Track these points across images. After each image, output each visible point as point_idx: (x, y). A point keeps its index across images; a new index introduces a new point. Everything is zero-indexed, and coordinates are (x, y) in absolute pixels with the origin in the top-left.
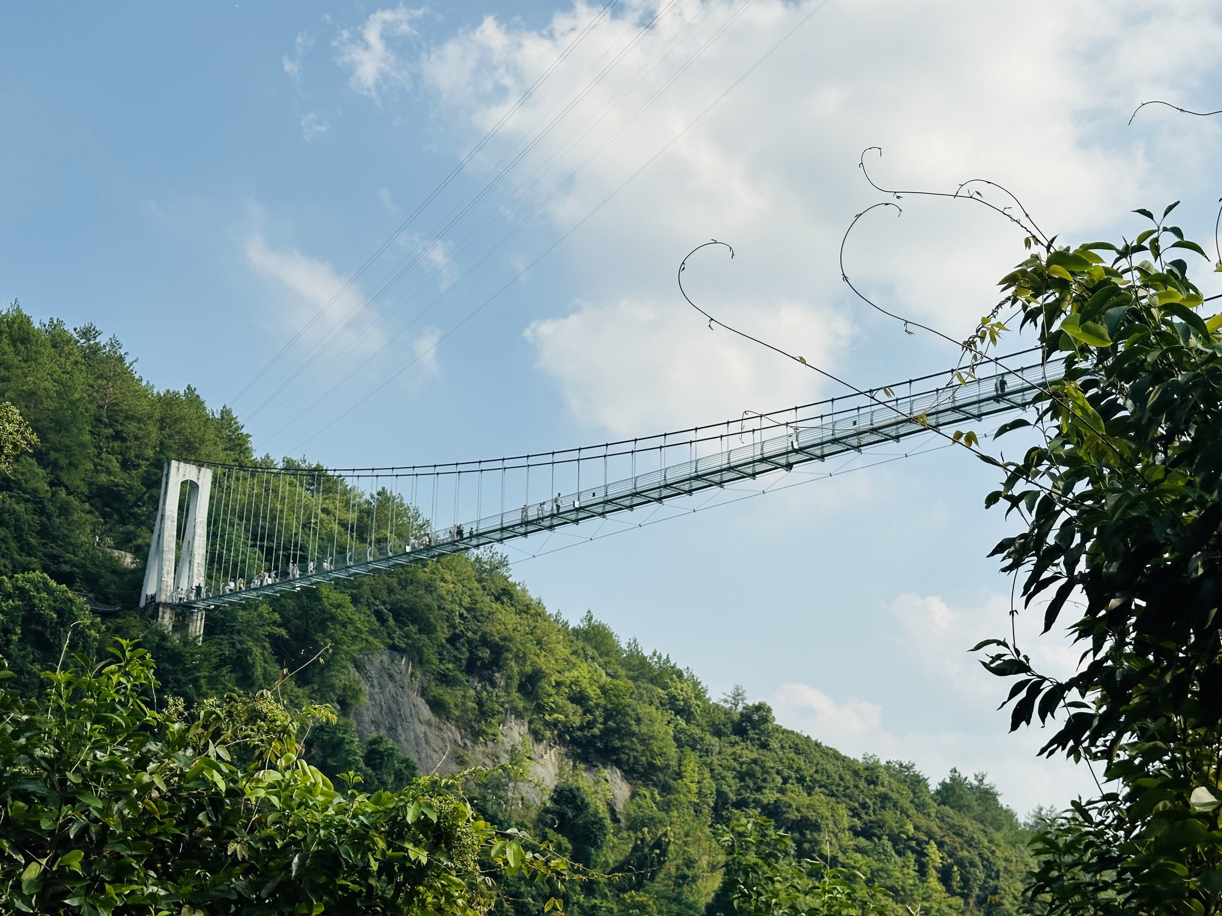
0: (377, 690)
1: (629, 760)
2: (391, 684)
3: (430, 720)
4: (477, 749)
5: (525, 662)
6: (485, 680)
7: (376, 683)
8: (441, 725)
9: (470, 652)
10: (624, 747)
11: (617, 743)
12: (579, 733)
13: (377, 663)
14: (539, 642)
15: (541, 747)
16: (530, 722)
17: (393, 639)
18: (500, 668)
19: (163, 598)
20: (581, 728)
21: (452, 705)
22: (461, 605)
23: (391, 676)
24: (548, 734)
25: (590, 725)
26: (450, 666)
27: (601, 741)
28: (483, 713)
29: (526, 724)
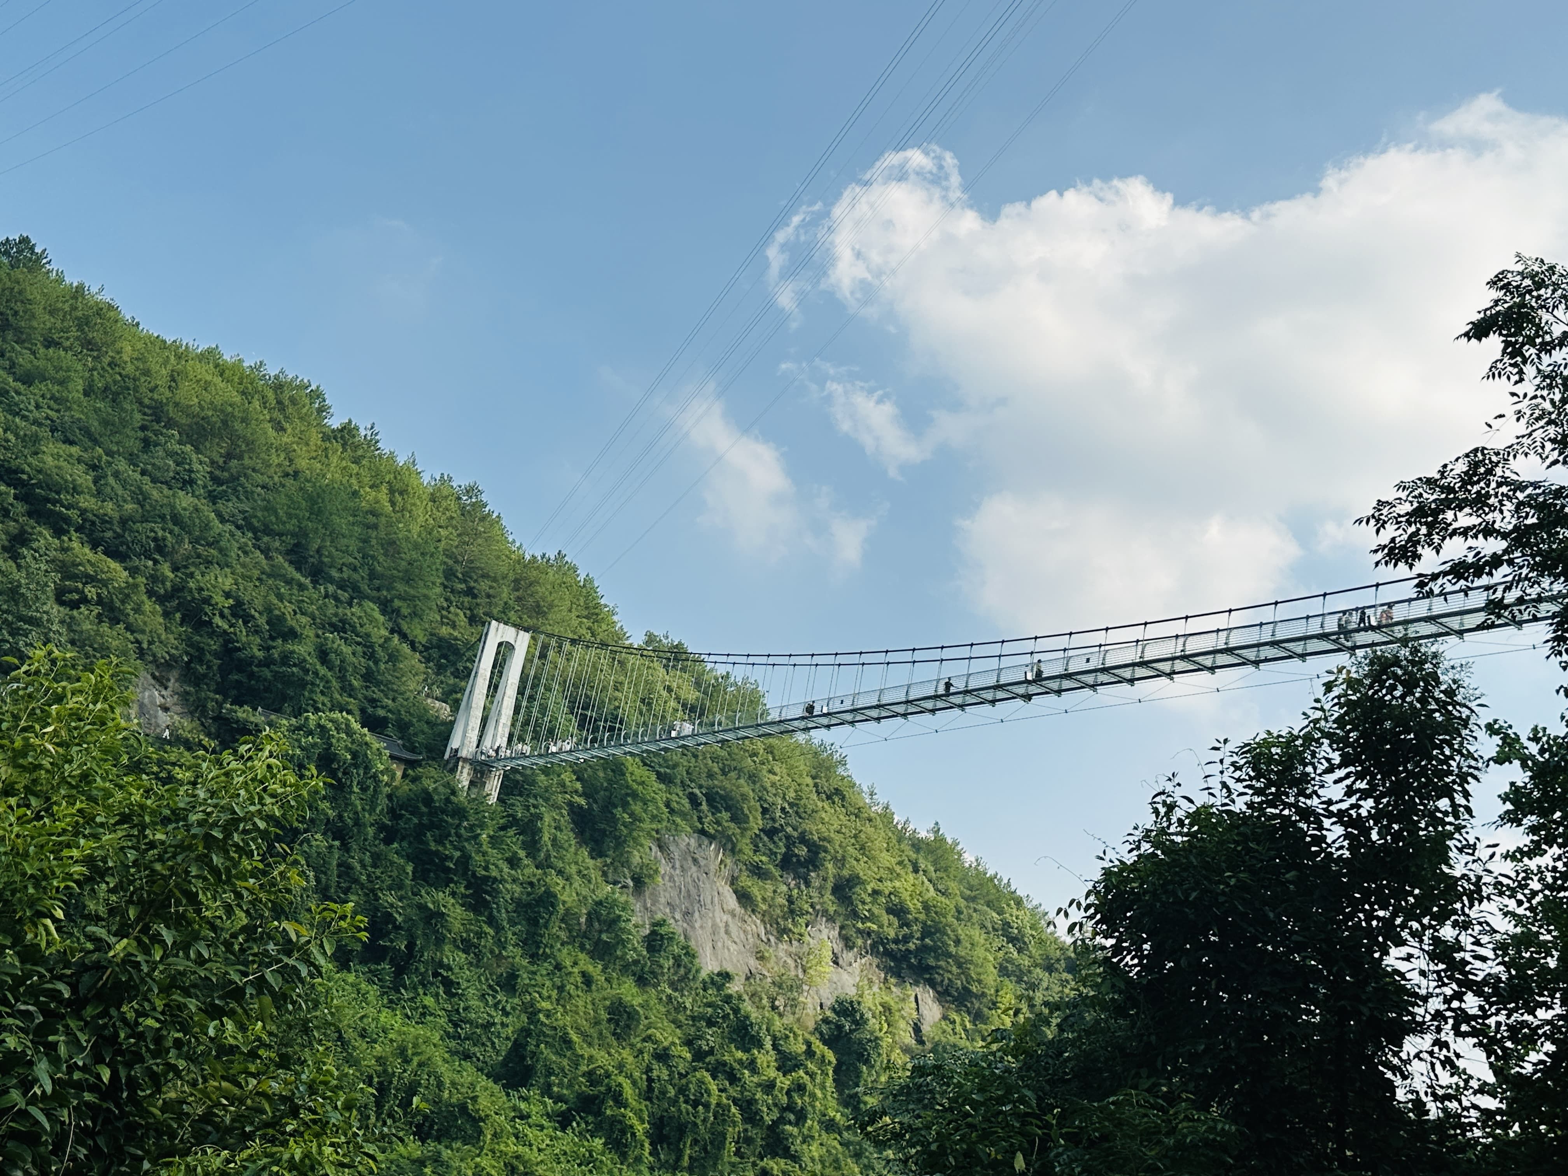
0: (678, 872)
1: (942, 981)
2: (694, 869)
3: (734, 910)
4: (780, 945)
5: (843, 865)
6: (799, 878)
7: (678, 865)
8: (746, 917)
9: (788, 847)
10: (940, 967)
11: (932, 962)
12: (893, 946)
13: (683, 845)
14: (863, 848)
15: (850, 954)
16: (842, 928)
17: (702, 823)
18: (816, 868)
19: (463, 753)
20: (896, 941)
21: (759, 899)
22: (784, 798)
23: (695, 860)
24: (860, 942)
25: (906, 939)
26: (764, 858)
27: (915, 957)
28: (792, 912)
29: (837, 929)
